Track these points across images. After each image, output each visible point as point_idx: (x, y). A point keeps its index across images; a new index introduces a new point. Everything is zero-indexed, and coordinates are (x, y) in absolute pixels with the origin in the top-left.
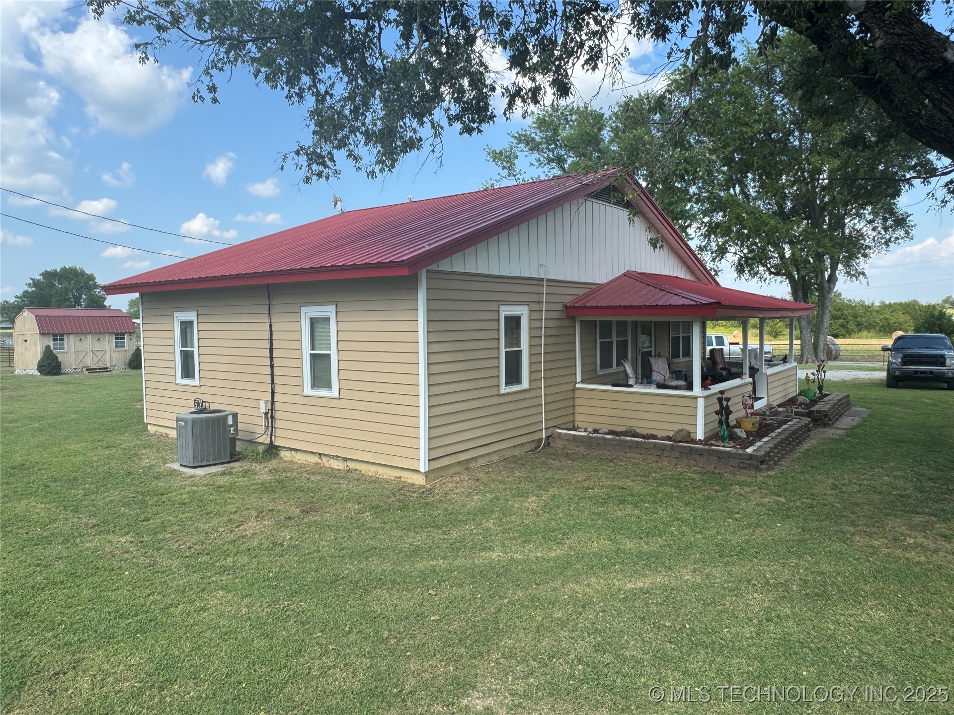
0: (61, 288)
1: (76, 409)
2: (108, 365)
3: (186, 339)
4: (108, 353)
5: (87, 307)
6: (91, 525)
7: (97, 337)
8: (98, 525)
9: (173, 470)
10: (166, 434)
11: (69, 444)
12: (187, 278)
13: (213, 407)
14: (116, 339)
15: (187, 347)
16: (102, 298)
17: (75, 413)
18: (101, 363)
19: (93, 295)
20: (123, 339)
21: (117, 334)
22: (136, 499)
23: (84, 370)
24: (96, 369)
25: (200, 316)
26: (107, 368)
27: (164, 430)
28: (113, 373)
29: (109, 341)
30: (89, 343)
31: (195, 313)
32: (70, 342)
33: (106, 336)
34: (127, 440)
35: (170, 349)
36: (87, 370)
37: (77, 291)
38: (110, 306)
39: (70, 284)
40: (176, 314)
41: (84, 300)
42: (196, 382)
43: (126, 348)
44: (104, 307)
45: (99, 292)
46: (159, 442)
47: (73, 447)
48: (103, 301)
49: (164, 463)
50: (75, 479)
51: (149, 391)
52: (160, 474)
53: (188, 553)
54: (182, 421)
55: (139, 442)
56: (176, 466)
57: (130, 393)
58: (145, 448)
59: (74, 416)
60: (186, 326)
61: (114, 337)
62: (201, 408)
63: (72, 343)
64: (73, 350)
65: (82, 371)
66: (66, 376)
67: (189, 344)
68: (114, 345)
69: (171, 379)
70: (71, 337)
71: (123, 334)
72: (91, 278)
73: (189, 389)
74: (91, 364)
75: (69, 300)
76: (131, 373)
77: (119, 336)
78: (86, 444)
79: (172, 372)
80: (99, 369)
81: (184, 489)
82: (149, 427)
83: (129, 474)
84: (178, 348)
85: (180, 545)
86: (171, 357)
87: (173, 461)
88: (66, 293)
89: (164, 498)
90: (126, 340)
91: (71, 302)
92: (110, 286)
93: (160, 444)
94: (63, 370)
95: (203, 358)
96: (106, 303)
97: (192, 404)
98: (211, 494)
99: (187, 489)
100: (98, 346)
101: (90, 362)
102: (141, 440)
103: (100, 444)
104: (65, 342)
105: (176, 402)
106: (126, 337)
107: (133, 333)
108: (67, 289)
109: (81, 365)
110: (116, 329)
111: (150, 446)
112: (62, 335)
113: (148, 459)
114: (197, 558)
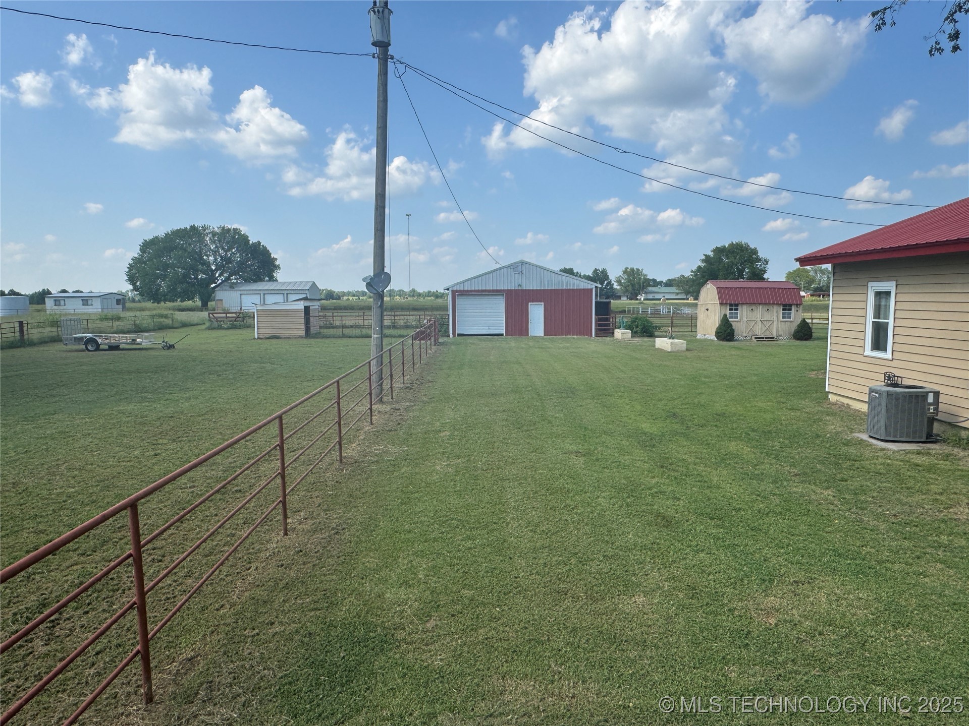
0: (728, 262)
1: (756, 372)
2: (775, 335)
3: (879, 311)
4: (775, 323)
5: (749, 279)
6: (793, 474)
7: (766, 308)
8: (799, 475)
9: (862, 440)
10: (847, 404)
11: (757, 401)
12: (892, 246)
13: (906, 382)
14: (784, 310)
15: (879, 318)
16: (763, 270)
17: (755, 375)
18: (768, 332)
19: (755, 268)
20: (790, 310)
21: (784, 305)
22: (829, 460)
23: (753, 338)
24: (763, 338)
25: (898, 286)
26: (773, 338)
27: (846, 401)
28: (778, 342)
29: (777, 312)
30: (759, 313)
31: (894, 283)
32: (744, 313)
33: (775, 307)
34: (808, 405)
35: (862, 320)
36: (756, 338)
37: (741, 265)
38: (768, 279)
39: (735, 258)
40: (870, 284)
41: (747, 274)
42: (888, 355)
43: (792, 319)
44: (764, 279)
45: (761, 265)
46: (841, 411)
47: (760, 404)
48: (763, 274)
49: (851, 432)
50: (770, 432)
51: (834, 361)
52: (849, 441)
53: (893, 520)
54: (876, 393)
55: (820, 409)
56: (865, 437)
57: (801, 362)
58: (828, 415)
59: (755, 378)
60: (882, 295)
61: (782, 308)
62: (892, 381)
63: (745, 313)
64: (745, 319)
65: (751, 339)
66: (737, 342)
67: (882, 316)
68: (781, 316)
69: (860, 351)
70: (745, 307)
71: (790, 305)
72: (755, 252)
73: (879, 362)
74: (759, 333)
75: (733, 273)
76: (795, 344)
77: (787, 307)
78: (771, 403)
79: (861, 343)
80: (766, 338)
81: (877, 460)
82: (830, 396)
83: (818, 436)
84: (870, 319)
85: (883, 511)
86: (861, 328)
87: (860, 432)
88: (732, 267)
89: (857, 464)
90: (792, 312)
91: (735, 275)
92: (805, 258)
93: (844, 413)
94: (736, 337)
95: (898, 331)
96: (765, 276)
97: (882, 377)
98: (908, 470)
99: (881, 460)
100: (767, 317)
101: (759, 331)
102: (823, 407)
103: (784, 405)
104: (739, 312)
105: (863, 374)
106: (793, 308)
107: (800, 304)
108: (733, 263)
109: (750, 334)
110: (785, 301)
111: (833, 414)
112: (737, 305)
113: (833, 426)
114: (904, 527)
